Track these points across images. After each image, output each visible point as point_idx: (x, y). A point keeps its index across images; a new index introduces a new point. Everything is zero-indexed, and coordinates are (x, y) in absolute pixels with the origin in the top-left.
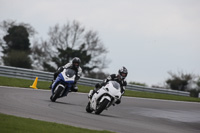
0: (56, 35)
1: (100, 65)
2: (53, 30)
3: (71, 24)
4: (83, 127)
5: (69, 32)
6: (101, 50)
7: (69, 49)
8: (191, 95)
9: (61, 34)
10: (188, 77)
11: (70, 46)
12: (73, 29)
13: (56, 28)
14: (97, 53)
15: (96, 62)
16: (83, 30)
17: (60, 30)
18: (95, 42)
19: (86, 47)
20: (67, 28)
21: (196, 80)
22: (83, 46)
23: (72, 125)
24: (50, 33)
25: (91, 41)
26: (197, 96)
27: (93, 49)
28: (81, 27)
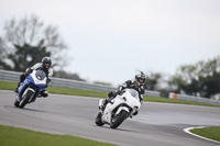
0: (13, 30)
1: (61, 63)
2: (9, 25)
3: (29, 18)
4: (43, 131)
5: (27, 27)
6: (62, 46)
7: (26, 45)
8: (161, 96)
9: (17, 29)
10: (158, 76)
11: (28, 41)
12: (31, 24)
13: (13, 23)
14: (57, 49)
15: (57, 59)
16: (41, 25)
17: (16, 25)
18: (55, 38)
19: (46, 43)
20: (25, 22)
21: (167, 78)
22: (42, 42)
23: (31, 129)
24: (6, 28)
25: (51, 36)
26: (167, 96)
27: (53, 45)
28: (39, 21)
